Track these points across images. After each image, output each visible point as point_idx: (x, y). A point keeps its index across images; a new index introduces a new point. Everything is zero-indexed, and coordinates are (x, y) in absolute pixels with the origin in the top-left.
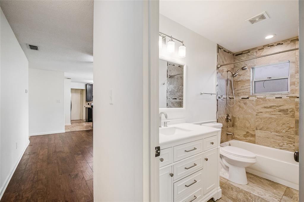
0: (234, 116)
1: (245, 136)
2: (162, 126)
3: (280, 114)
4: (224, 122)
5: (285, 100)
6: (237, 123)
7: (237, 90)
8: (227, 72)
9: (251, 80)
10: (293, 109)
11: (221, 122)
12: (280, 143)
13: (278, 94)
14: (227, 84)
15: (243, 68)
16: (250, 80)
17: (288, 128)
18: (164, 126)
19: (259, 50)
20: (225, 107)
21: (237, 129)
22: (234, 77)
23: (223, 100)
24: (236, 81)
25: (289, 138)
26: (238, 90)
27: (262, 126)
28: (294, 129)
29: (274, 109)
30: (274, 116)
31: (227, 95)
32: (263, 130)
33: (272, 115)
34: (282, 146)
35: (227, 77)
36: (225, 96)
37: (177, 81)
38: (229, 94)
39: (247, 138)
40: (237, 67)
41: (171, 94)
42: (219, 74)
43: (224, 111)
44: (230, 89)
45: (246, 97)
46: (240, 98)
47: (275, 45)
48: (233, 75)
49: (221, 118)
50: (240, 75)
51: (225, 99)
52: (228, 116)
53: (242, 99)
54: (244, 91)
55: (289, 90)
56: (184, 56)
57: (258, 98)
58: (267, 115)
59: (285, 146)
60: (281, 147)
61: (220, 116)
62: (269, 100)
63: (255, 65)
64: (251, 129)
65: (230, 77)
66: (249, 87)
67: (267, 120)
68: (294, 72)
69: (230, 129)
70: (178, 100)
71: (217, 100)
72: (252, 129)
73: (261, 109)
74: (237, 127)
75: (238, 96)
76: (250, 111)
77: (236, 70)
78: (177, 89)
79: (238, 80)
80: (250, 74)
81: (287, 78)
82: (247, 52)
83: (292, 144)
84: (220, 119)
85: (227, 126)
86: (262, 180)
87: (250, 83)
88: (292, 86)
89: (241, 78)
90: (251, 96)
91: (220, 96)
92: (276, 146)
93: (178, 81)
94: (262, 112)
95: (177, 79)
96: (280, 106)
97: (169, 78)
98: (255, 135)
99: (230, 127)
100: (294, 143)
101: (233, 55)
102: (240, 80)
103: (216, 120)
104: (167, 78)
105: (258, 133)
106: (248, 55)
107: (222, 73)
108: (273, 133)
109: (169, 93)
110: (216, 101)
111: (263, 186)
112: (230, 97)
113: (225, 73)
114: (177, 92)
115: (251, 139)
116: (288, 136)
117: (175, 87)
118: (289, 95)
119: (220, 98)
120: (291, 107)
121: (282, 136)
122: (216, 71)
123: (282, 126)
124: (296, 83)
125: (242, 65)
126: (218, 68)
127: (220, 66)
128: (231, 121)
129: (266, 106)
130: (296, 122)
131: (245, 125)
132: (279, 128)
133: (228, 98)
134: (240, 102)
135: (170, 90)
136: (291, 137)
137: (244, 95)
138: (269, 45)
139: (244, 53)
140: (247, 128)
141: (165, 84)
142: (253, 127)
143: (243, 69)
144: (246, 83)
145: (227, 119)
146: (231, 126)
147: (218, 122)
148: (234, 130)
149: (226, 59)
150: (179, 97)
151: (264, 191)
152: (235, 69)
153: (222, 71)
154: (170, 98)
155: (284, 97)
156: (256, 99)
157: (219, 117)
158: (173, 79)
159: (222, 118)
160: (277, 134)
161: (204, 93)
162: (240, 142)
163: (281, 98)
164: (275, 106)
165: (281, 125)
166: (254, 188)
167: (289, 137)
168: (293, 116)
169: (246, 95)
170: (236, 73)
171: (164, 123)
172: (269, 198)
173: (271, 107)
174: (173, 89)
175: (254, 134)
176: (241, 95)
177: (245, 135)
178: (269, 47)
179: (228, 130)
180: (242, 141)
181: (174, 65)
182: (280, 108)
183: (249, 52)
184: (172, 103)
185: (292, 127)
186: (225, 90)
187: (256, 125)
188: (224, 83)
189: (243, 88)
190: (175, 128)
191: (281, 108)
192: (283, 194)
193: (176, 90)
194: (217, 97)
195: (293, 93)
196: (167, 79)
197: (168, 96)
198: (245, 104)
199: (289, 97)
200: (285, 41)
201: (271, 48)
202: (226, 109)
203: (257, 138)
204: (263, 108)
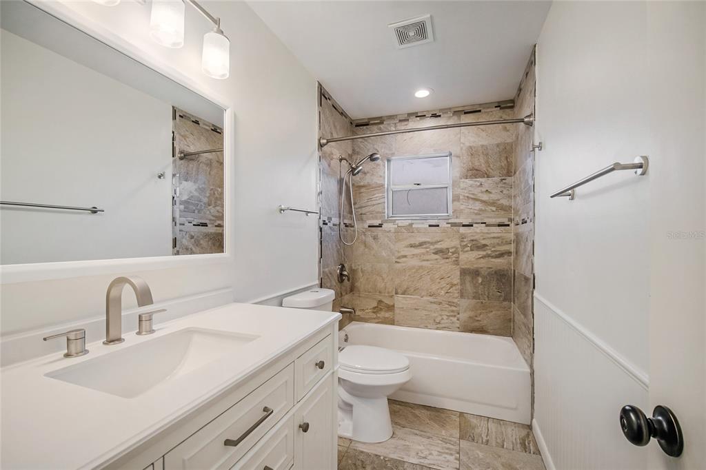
0: (353, 268)
1: (376, 310)
2: (122, 337)
3: (436, 259)
4: (335, 284)
5: (445, 231)
6: (361, 283)
7: (359, 206)
8: (341, 160)
9: (386, 186)
10: (457, 248)
11: (329, 285)
12: (437, 317)
13: (433, 218)
14: (340, 193)
15: (372, 155)
16: (384, 185)
17: (448, 286)
18: (139, 333)
19: (400, 121)
20: (336, 246)
21: (360, 296)
22: (355, 175)
23: (333, 230)
24: (357, 187)
25: (451, 306)
26: (361, 207)
27: (405, 287)
28: (459, 287)
29: (426, 248)
30: (426, 262)
31: (340, 217)
32: (408, 294)
33: (424, 260)
34: (439, 323)
35: (339, 173)
36: (335, 220)
37: (210, 173)
38: (343, 215)
39: (378, 315)
40: (358, 153)
41: (187, 210)
42: (324, 162)
43: (335, 255)
44: (346, 203)
45: (377, 222)
46: (366, 226)
47: (428, 117)
48: (353, 169)
49: (329, 275)
50: (365, 173)
51: (336, 227)
52: (343, 268)
53: (369, 226)
54: (372, 208)
55: (450, 212)
56: (223, 75)
57: (398, 226)
58: (415, 262)
59: (445, 322)
60: (438, 326)
61: (326, 270)
62: (418, 230)
63: (393, 154)
64: (387, 295)
65: (345, 176)
66: (382, 200)
67: (415, 273)
68: (458, 175)
69: (346, 298)
70: (211, 229)
71: (321, 229)
72: (388, 293)
73: (406, 249)
74: (359, 291)
75: (362, 220)
76: (384, 254)
77: (358, 161)
78: (208, 197)
79: (362, 184)
80: (384, 173)
81: (447, 188)
82: (379, 121)
83: (455, 316)
84: (326, 277)
85: (341, 294)
86: (417, 412)
87: (384, 193)
88: (456, 203)
89: (367, 180)
90: (386, 221)
91: (326, 219)
92: (430, 323)
93: (212, 173)
94: (405, 256)
95: (207, 165)
96: (437, 242)
97: (181, 159)
98: (393, 306)
99: (347, 294)
100: (459, 314)
101: (351, 123)
102: (366, 184)
103: (317, 282)
104: (171, 159)
105: (400, 301)
106: (380, 129)
107: (330, 162)
108: (425, 298)
109: (182, 207)
110: (317, 231)
111: (422, 428)
112: (346, 221)
113: (335, 162)
114: (209, 205)
115: (387, 315)
116: (449, 302)
117: (202, 190)
118: (450, 221)
119: (326, 224)
120: (453, 244)
121: (440, 303)
122: (317, 154)
123: (439, 283)
124: (461, 197)
125: (368, 150)
126: (321, 146)
127: (325, 141)
128: (348, 280)
129: (412, 241)
130: (461, 274)
131: (376, 286)
132: (434, 288)
133: (342, 226)
134: (365, 235)
135: (185, 198)
136: (453, 303)
137: (373, 219)
138: (417, 113)
139: (372, 124)
140: (380, 292)
141: (166, 175)
142: (390, 290)
143: (372, 158)
144: (376, 192)
145: (341, 275)
146: (349, 290)
147: (321, 287)
148: (353, 299)
149: (338, 127)
150: (215, 221)
151: (425, 441)
152: (354, 157)
153: (329, 155)
154: (187, 224)
155: (443, 224)
156: (395, 228)
157: (323, 272)
158: (195, 163)
159: (331, 274)
160: (431, 299)
161: (288, 209)
162: (367, 325)
163: (438, 226)
164: (429, 242)
165: (438, 280)
166: (408, 443)
167: (450, 304)
168: (457, 262)
169: (376, 218)
170: (359, 167)
171: (140, 321)
172: (440, 457)
173: (421, 244)
174: (196, 194)
175: (392, 304)
176: (368, 219)
177: (374, 308)
178: (418, 118)
179: (343, 301)
180: (370, 322)
181: (197, 122)
182: (436, 246)
183: (382, 123)
184: (192, 237)
185: (455, 282)
186: (337, 203)
187: (396, 283)
188: (333, 186)
189: (370, 203)
190: (190, 332)
191: (438, 246)
192: (458, 435)
193: (205, 200)
194: (319, 222)
195: (457, 217)
196: (174, 162)
197: (177, 216)
198: (374, 239)
199: (449, 225)
200: (445, 111)
201: (421, 121)
202: (338, 251)
203: (397, 311)
204: (407, 247)
